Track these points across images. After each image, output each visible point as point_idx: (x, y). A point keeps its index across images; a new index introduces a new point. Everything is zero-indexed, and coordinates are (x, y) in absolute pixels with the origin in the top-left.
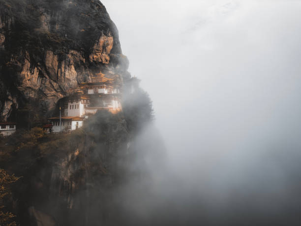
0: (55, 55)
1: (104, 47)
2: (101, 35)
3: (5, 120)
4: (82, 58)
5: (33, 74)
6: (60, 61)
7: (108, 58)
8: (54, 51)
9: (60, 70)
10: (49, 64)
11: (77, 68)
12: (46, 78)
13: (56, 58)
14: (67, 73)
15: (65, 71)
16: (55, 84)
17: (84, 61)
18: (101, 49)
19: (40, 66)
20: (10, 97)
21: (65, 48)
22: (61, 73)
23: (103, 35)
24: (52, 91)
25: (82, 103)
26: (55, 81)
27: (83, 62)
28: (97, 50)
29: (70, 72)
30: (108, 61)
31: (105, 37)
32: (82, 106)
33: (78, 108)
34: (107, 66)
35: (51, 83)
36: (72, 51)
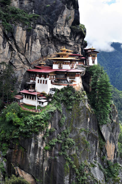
0: (24, 30)
1: (67, 21)
4: (46, 32)
5: (5, 48)
6: (28, 36)
7: (69, 31)
8: (23, 27)
9: (27, 44)
10: (18, 39)
11: (42, 41)
12: (15, 51)
13: (25, 32)
14: (33, 47)
15: (32, 45)
16: (22, 57)
17: (49, 36)
18: (64, 22)
19: (10, 40)
21: (32, 23)
22: (28, 46)
23: (67, 9)
24: (20, 63)
25: (49, 79)
26: (23, 54)
27: (47, 36)
28: (60, 24)
29: (36, 46)
30: (69, 34)
31: (69, 10)
32: (49, 82)
33: (46, 83)
34: (68, 38)
35: (19, 56)
36: (38, 26)
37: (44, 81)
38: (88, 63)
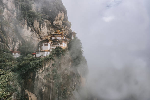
1: (60, 18)
2: (59, 13)
3: (16, 50)
4: (50, 23)
5: (28, 30)
6: (40, 24)
7: (62, 23)
8: (37, 20)
9: (40, 28)
10: (35, 26)
11: (48, 27)
12: (34, 32)
13: (38, 23)
14: (43, 30)
16: (38, 35)
17: (51, 25)
18: (59, 19)
19: (31, 27)
20: (18, 41)
21: (42, 18)
22: (41, 30)
23: (60, 12)
24: (36, 38)
25: (49, 44)
28: (57, 19)
29: (44, 29)
30: (62, 24)
31: (61, 13)
32: (49, 45)
33: (48, 46)
34: (61, 27)
35: (36, 34)
36: (46, 20)
37: (46, 45)
38: (72, 39)
